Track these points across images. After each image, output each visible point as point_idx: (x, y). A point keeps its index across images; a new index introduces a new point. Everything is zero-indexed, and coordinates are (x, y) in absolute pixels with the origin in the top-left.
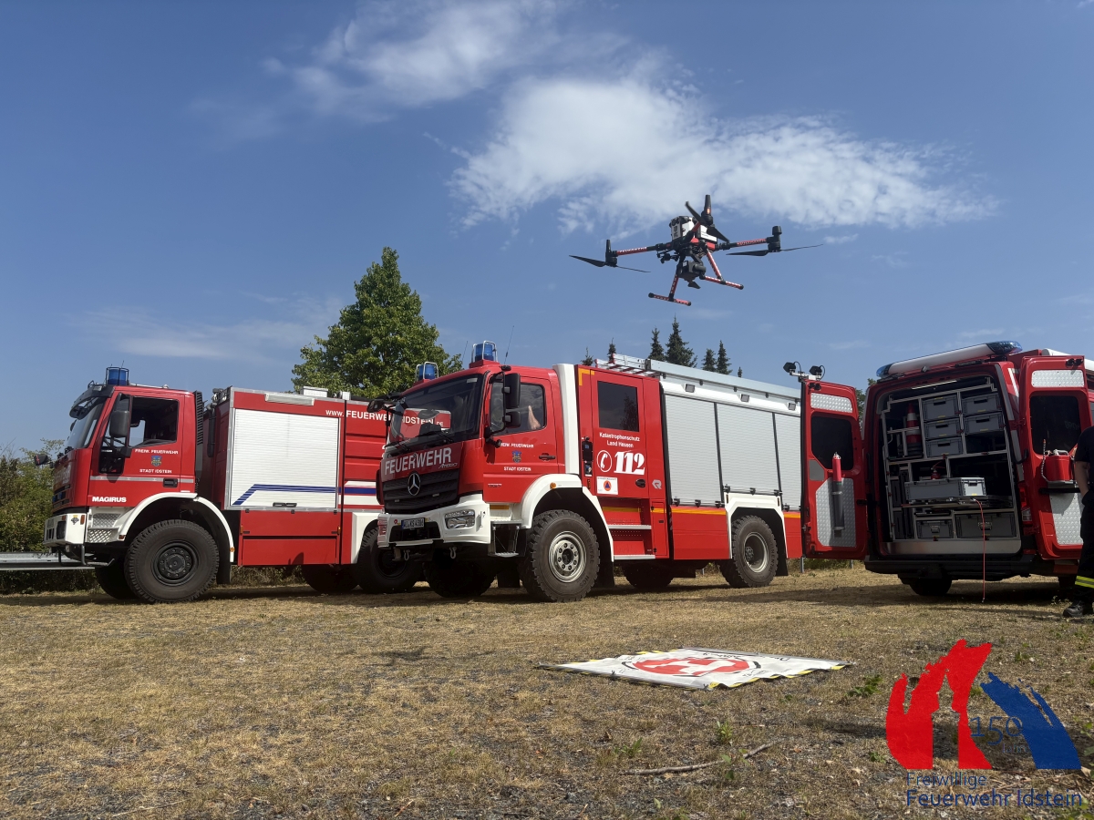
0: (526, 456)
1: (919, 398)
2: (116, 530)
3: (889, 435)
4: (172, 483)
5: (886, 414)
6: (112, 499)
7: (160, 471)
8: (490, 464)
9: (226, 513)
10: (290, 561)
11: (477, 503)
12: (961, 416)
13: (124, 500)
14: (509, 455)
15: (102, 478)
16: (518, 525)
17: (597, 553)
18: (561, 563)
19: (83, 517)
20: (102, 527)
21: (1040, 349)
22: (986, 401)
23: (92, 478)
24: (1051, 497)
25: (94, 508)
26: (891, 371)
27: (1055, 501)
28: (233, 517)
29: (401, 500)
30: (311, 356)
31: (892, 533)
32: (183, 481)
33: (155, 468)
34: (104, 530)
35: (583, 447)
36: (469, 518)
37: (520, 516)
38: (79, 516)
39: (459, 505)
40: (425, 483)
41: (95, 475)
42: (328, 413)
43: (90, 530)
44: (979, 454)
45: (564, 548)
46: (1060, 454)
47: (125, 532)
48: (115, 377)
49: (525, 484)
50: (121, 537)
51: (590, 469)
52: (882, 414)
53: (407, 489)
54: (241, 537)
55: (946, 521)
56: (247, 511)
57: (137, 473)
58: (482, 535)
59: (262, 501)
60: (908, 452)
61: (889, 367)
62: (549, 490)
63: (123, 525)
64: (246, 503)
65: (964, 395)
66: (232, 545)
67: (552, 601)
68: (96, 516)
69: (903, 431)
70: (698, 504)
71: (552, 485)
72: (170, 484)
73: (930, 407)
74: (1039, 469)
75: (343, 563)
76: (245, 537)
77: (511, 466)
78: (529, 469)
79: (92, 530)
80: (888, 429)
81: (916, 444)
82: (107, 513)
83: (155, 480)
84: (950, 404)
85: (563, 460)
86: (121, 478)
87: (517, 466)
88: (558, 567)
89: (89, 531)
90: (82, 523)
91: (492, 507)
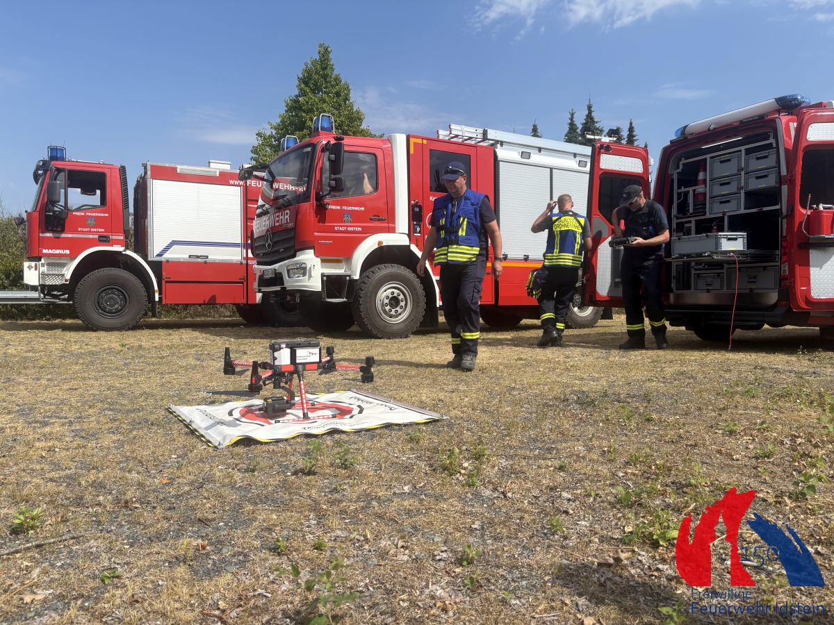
0: (356, 217)
1: (708, 156)
2: (63, 275)
3: (679, 194)
4: (105, 239)
5: (678, 173)
6: (58, 252)
7: (95, 230)
8: (321, 224)
9: (150, 263)
10: (204, 301)
11: (308, 257)
12: (743, 173)
13: (67, 252)
14: (339, 217)
15: (49, 235)
16: (348, 276)
17: (423, 300)
18: (388, 308)
19: (36, 265)
20: (54, 272)
21: (825, 101)
22: (766, 157)
23: (41, 235)
24: (811, 251)
25: (46, 258)
26: (687, 131)
27: (814, 255)
28: (157, 266)
29: (264, 254)
30: (265, 139)
31: (673, 285)
32: (114, 237)
33: (91, 228)
34: (56, 275)
35: (413, 210)
36: (303, 270)
37: (350, 268)
38: (33, 264)
39: (296, 259)
40: (275, 240)
41: (43, 232)
42: (231, 182)
43: (43, 274)
44: (754, 210)
45: (391, 296)
46: (824, 208)
47: (68, 276)
48: (54, 154)
49: (355, 242)
50: (66, 281)
51: (418, 229)
52: (675, 174)
53: (264, 245)
54: (163, 282)
55: (719, 274)
56: (168, 261)
57: (76, 232)
58: (314, 283)
59: (179, 254)
60: (694, 209)
61: (685, 127)
62: (377, 246)
63: (68, 272)
64: (167, 256)
65: (748, 152)
66: (156, 288)
67: (380, 338)
68: (49, 264)
69: (691, 189)
70: (526, 259)
71: (380, 243)
72: (104, 240)
73: (717, 165)
74: (801, 223)
75: (249, 303)
76: (167, 282)
77: (342, 226)
78: (360, 229)
79: (46, 275)
80: (679, 188)
81: (700, 201)
82: (57, 263)
83: (91, 236)
84: (734, 162)
85: (393, 222)
86: (63, 235)
87: (347, 226)
88: (385, 311)
89: (43, 276)
90: (36, 269)
91: (323, 261)
